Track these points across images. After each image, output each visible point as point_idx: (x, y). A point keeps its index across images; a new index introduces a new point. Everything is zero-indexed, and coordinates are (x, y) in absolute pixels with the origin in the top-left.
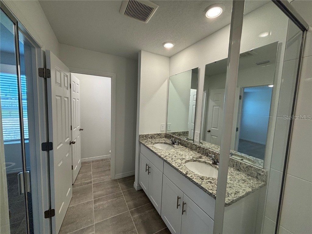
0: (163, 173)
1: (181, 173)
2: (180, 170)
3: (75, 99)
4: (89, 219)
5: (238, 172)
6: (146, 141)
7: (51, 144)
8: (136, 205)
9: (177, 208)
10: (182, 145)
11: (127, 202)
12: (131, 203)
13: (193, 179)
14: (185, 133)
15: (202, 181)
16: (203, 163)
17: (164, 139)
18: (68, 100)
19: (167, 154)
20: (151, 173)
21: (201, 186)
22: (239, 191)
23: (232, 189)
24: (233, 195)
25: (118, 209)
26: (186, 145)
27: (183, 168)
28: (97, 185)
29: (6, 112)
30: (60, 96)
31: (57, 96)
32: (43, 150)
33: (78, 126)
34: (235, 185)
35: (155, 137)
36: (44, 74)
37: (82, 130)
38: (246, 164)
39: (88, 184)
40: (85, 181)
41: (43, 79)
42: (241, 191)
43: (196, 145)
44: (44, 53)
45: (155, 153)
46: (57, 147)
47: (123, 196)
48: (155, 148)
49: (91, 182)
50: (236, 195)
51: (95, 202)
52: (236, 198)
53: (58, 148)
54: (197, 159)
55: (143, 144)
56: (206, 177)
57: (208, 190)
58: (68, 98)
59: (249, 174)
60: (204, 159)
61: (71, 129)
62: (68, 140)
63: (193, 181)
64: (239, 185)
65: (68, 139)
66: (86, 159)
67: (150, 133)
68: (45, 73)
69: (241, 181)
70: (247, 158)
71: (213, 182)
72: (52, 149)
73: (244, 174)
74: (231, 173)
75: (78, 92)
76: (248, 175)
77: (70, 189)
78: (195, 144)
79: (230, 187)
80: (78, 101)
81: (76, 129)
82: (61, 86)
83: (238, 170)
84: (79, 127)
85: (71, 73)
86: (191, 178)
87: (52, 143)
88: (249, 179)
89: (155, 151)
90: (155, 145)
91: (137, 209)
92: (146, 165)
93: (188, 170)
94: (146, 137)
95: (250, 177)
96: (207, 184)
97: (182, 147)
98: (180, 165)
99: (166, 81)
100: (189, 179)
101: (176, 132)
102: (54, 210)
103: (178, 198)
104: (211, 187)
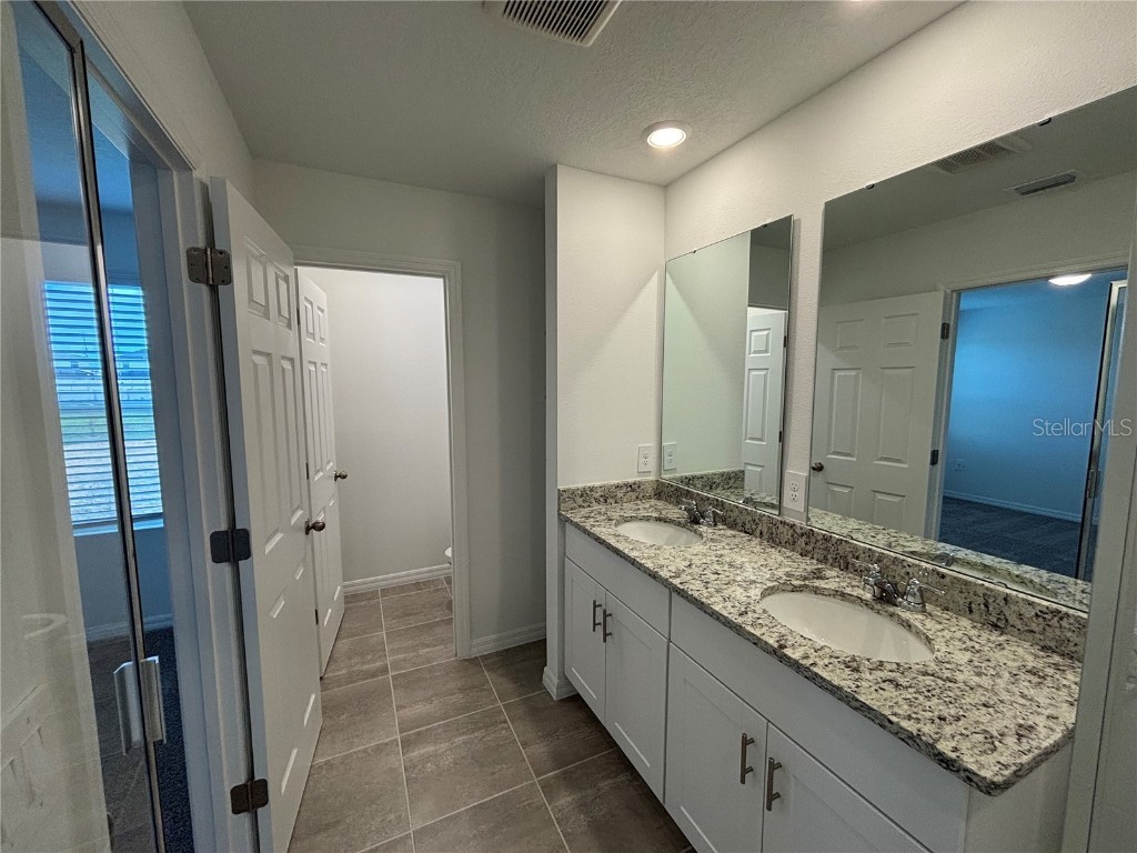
0: (670, 641)
1: (756, 642)
2: (749, 628)
3: (315, 363)
4: (390, 811)
5: (995, 637)
6: (584, 511)
7: (245, 536)
8: (558, 759)
9: (743, 781)
10: (731, 527)
11: (525, 744)
12: (540, 749)
13: (815, 669)
14: (730, 479)
15: (856, 676)
16: (831, 598)
17: (653, 502)
18: (293, 367)
19: (682, 565)
20: (615, 636)
21: (857, 700)
22: (1030, 723)
23: (996, 712)
24: (1011, 740)
25: (493, 774)
26: (748, 526)
27: (760, 621)
28: (408, 682)
29: (78, 422)
30: (268, 355)
31: (256, 352)
32: (217, 559)
33: (328, 462)
34: (1005, 696)
35: (620, 495)
36: (207, 269)
37: (345, 477)
38: (1031, 604)
39: (373, 677)
40: (364, 663)
41: (204, 289)
42: (1041, 721)
43: (792, 526)
44: (205, 189)
45: (633, 562)
46: (267, 546)
47: (505, 722)
48: (626, 539)
49: (385, 670)
50: (1024, 740)
51: (407, 744)
52: (1031, 756)
53: (268, 548)
54: (807, 582)
55: (577, 525)
56: (868, 660)
57: (894, 719)
58: (291, 360)
59: (1053, 644)
60: (834, 579)
61: (308, 477)
62: (298, 517)
63: (815, 678)
64: (1023, 696)
65: (300, 513)
66: (361, 583)
67: (597, 484)
68: (212, 269)
69: (1023, 676)
70: (1010, 574)
71: (902, 681)
72: (247, 554)
73: (1027, 645)
74: (965, 638)
75: (322, 339)
76: (1043, 648)
77: (313, 697)
78: (790, 520)
79: (984, 705)
80: (324, 370)
81: (321, 474)
82: (266, 315)
83: (995, 626)
84: (331, 468)
85: (299, 268)
86: (806, 663)
87: (246, 534)
88: (1056, 666)
89: (633, 554)
90: (625, 529)
91: (565, 773)
92: (595, 606)
93: (783, 631)
94: (585, 496)
95: (1057, 659)
96: (881, 692)
97: (732, 532)
98: (743, 609)
99: (655, 278)
100: (795, 665)
101: (698, 473)
102: (264, 783)
103: (746, 742)
104: (906, 707)
